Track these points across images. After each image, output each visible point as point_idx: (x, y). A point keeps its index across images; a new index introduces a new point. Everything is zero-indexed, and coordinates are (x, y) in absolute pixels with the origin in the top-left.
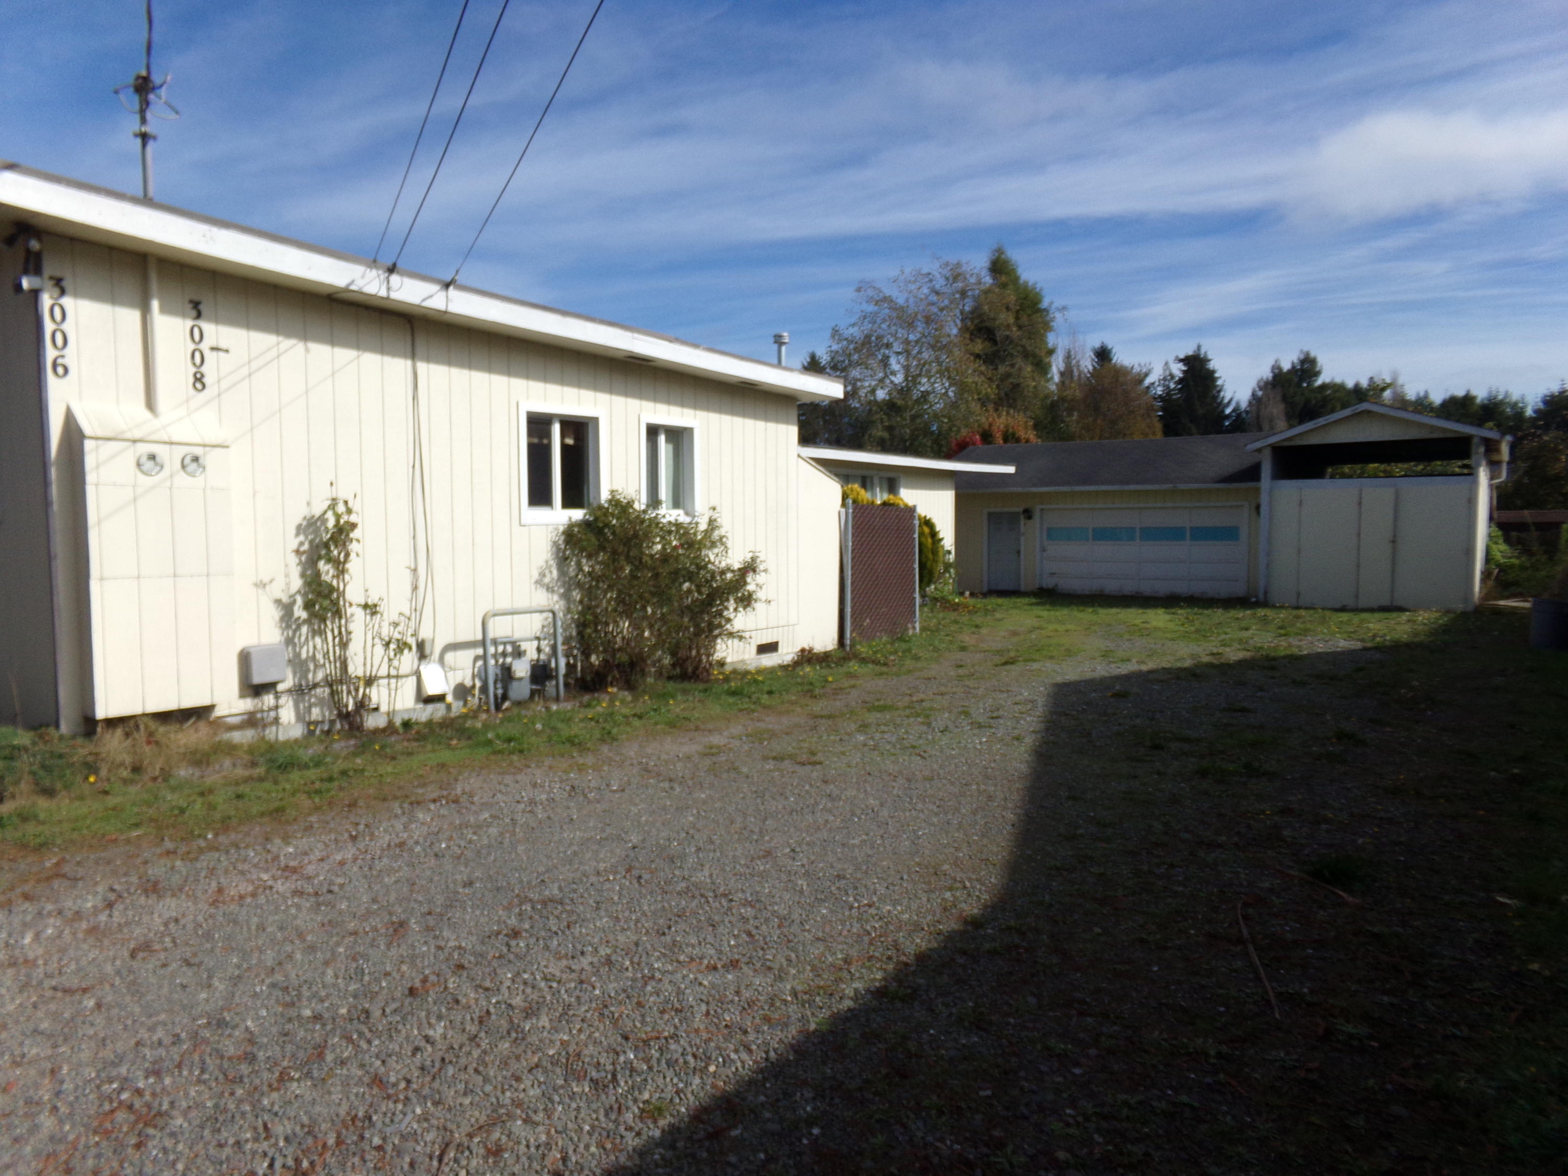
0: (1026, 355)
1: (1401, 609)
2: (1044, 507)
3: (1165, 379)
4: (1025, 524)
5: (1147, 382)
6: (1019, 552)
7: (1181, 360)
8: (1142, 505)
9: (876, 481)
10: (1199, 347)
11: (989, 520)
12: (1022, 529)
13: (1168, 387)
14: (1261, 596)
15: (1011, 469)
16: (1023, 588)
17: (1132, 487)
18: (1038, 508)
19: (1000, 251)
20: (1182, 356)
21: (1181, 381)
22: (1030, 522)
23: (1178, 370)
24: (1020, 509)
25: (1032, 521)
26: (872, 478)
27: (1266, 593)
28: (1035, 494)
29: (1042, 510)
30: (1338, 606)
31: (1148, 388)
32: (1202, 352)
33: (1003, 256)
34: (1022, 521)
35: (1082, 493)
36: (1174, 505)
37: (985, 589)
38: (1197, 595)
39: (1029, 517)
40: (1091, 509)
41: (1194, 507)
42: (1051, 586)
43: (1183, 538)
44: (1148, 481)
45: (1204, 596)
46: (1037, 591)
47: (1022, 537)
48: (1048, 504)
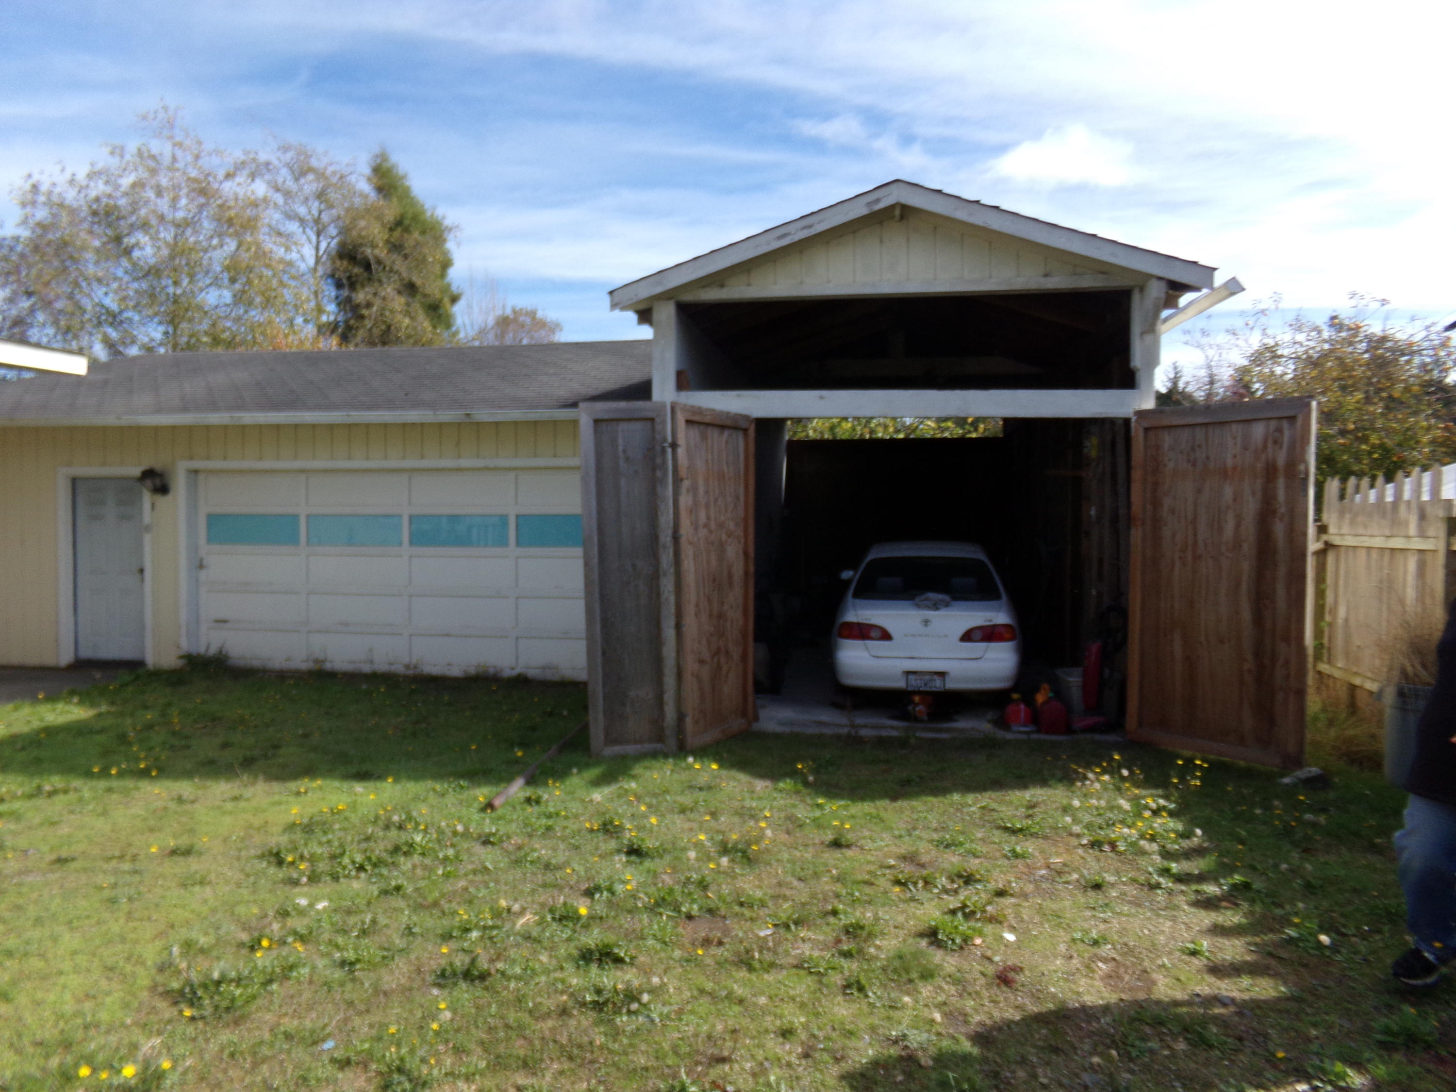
2: (201, 464)
4: (153, 507)
6: (141, 571)
8: (409, 464)
11: (73, 492)
12: (147, 517)
16: (151, 660)
18: (180, 469)
22: (162, 501)
24: (137, 471)
25: (169, 498)
29: (193, 473)
34: (147, 498)
35: (276, 432)
36: (480, 463)
37: (66, 658)
38: (532, 673)
39: (163, 489)
40: (302, 471)
41: (523, 469)
42: (213, 651)
43: (502, 542)
44: (417, 404)
45: (549, 676)
46: (179, 663)
47: (147, 538)
48: (208, 458)
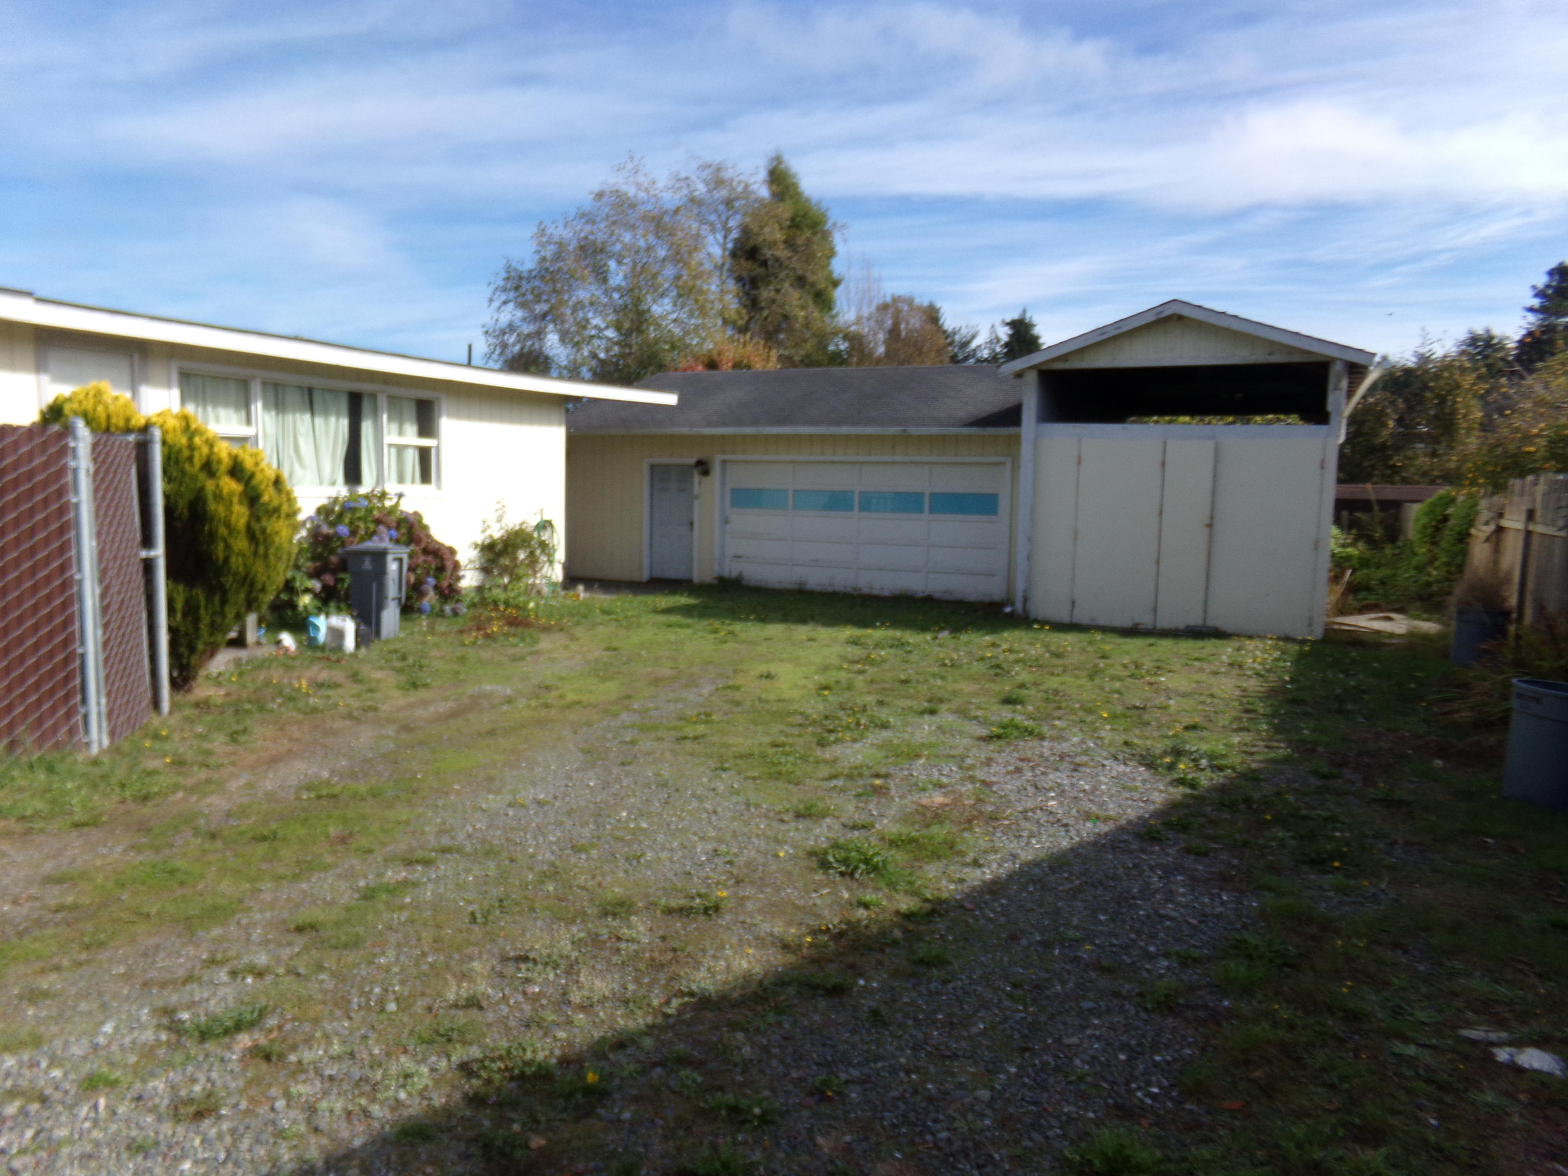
0: (801, 281)
1: (1219, 634)
2: (729, 457)
3: (991, 342)
4: (700, 483)
5: (974, 345)
6: (691, 524)
7: (1008, 324)
8: (861, 458)
9: (382, 401)
10: (1024, 311)
11: (652, 474)
12: (696, 489)
13: (994, 350)
14: (1019, 606)
15: (670, 399)
16: (696, 579)
17: (844, 430)
18: (717, 460)
19: (778, 159)
20: (1008, 319)
21: (1007, 345)
22: (706, 480)
23: (1004, 334)
24: (692, 461)
25: (709, 478)
26: (374, 397)
27: (1025, 600)
28: (713, 438)
29: (724, 462)
30: (1127, 623)
31: (974, 350)
32: (1028, 315)
33: (782, 166)
34: (696, 478)
35: (777, 437)
36: (907, 459)
37: (645, 577)
38: (937, 595)
39: (706, 473)
40: (792, 462)
41: (936, 463)
42: (734, 574)
43: (920, 510)
44: (869, 422)
45: (948, 597)
46: (716, 582)
47: (696, 504)
48: (734, 453)
